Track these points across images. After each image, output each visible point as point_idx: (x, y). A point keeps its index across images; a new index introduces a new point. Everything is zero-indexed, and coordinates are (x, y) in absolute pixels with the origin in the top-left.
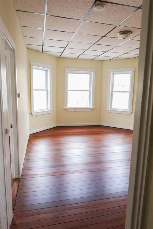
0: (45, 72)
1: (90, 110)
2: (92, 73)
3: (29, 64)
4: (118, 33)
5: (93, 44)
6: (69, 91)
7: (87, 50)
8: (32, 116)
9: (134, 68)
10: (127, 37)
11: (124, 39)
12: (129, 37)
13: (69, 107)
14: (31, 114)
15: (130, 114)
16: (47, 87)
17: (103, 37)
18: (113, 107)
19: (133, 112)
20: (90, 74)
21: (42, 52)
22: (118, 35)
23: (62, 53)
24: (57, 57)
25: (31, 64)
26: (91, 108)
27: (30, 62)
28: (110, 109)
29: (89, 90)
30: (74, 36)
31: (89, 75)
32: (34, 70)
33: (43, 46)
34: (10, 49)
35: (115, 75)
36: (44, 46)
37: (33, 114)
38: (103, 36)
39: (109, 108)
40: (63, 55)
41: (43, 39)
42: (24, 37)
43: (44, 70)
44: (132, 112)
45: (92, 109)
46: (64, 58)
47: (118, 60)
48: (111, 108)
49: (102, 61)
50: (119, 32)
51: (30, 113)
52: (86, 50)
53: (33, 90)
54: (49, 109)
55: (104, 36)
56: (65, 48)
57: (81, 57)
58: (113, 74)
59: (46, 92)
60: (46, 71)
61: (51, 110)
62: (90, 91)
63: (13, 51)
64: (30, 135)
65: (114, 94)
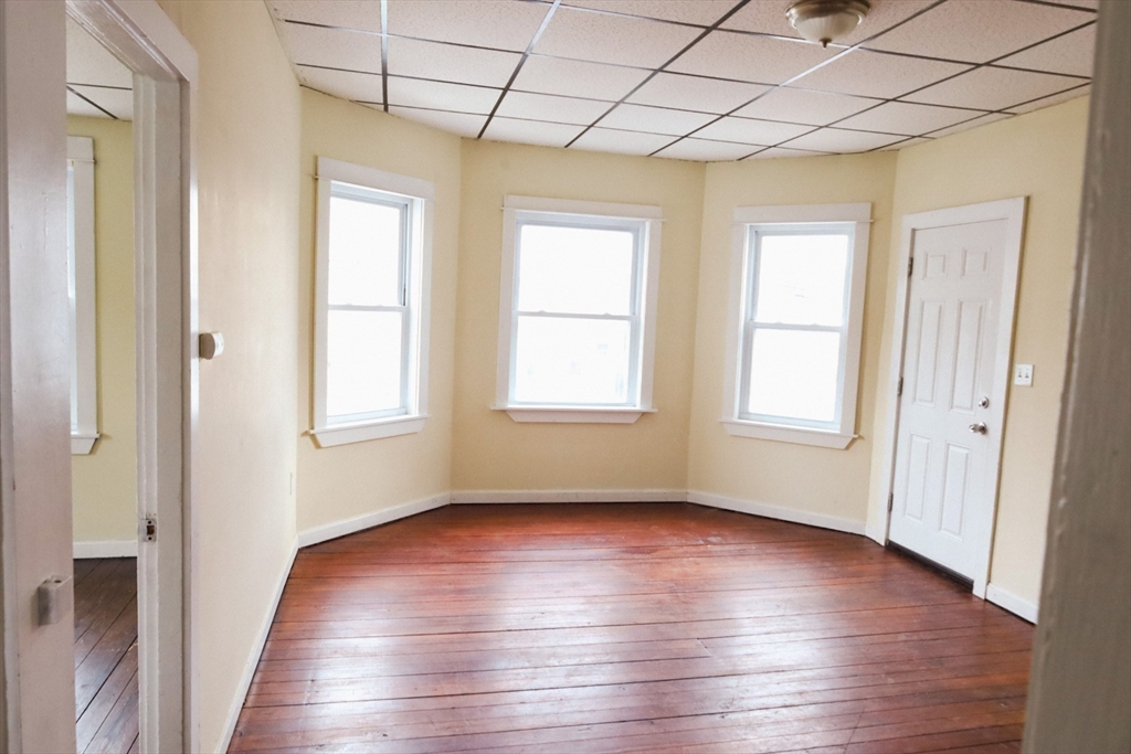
0: (397, 212)
1: (632, 420)
2: (648, 224)
3: (311, 171)
4: (793, 11)
5: (656, 72)
6: (520, 318)
7: (622, 101)
8: (318, 446)
9: (869, 206)
10: (841, 29)
11: (826, 41)
12: (854, 36)
13: (517, 399)
14: (313, 437)
15: (847, 448)
16: (404, 291)
17: (708, 30)
18: (753, 407)
19: (860, 437)
20: (636, 231)
21: (386, 109)
22: (793, 21)
23: (491, 116)
24: (463, 138)
25: (320, 172)
26: (638, 407)
27: (316, 159)
28: (735, 419)
29: (627, 313)
30: (547, 20)
31: (628, 237)
32: (333, 201)
33: (385, 75)
34: (157, 73)
35: (765, 240)
36: (389, 77)
37: (319, 437)
38: (709, 24)
39: (733, 415)
40: (497, 128)
41: (384, 36)
42: (275, 20)
43: (395, 205)
44: (854, 440)
45: (643, 414)
46: (501, 144)
47: (785, 159)
48: (743, 413)
49: (700, 165)
50: (796, 5)
51: (306, 433)
52: (617, 104)
53: (327, 307)
54: (415, 413)
55: (715, 27)
56: (506, 90)
57: (591, 140)
58: (757, 234)
59: (397, 317)
60: (405, 208)
61: (426, 414)
62: (632, 319)
63: (178, 85)
64: (300, 551)
65: (760, 338)
